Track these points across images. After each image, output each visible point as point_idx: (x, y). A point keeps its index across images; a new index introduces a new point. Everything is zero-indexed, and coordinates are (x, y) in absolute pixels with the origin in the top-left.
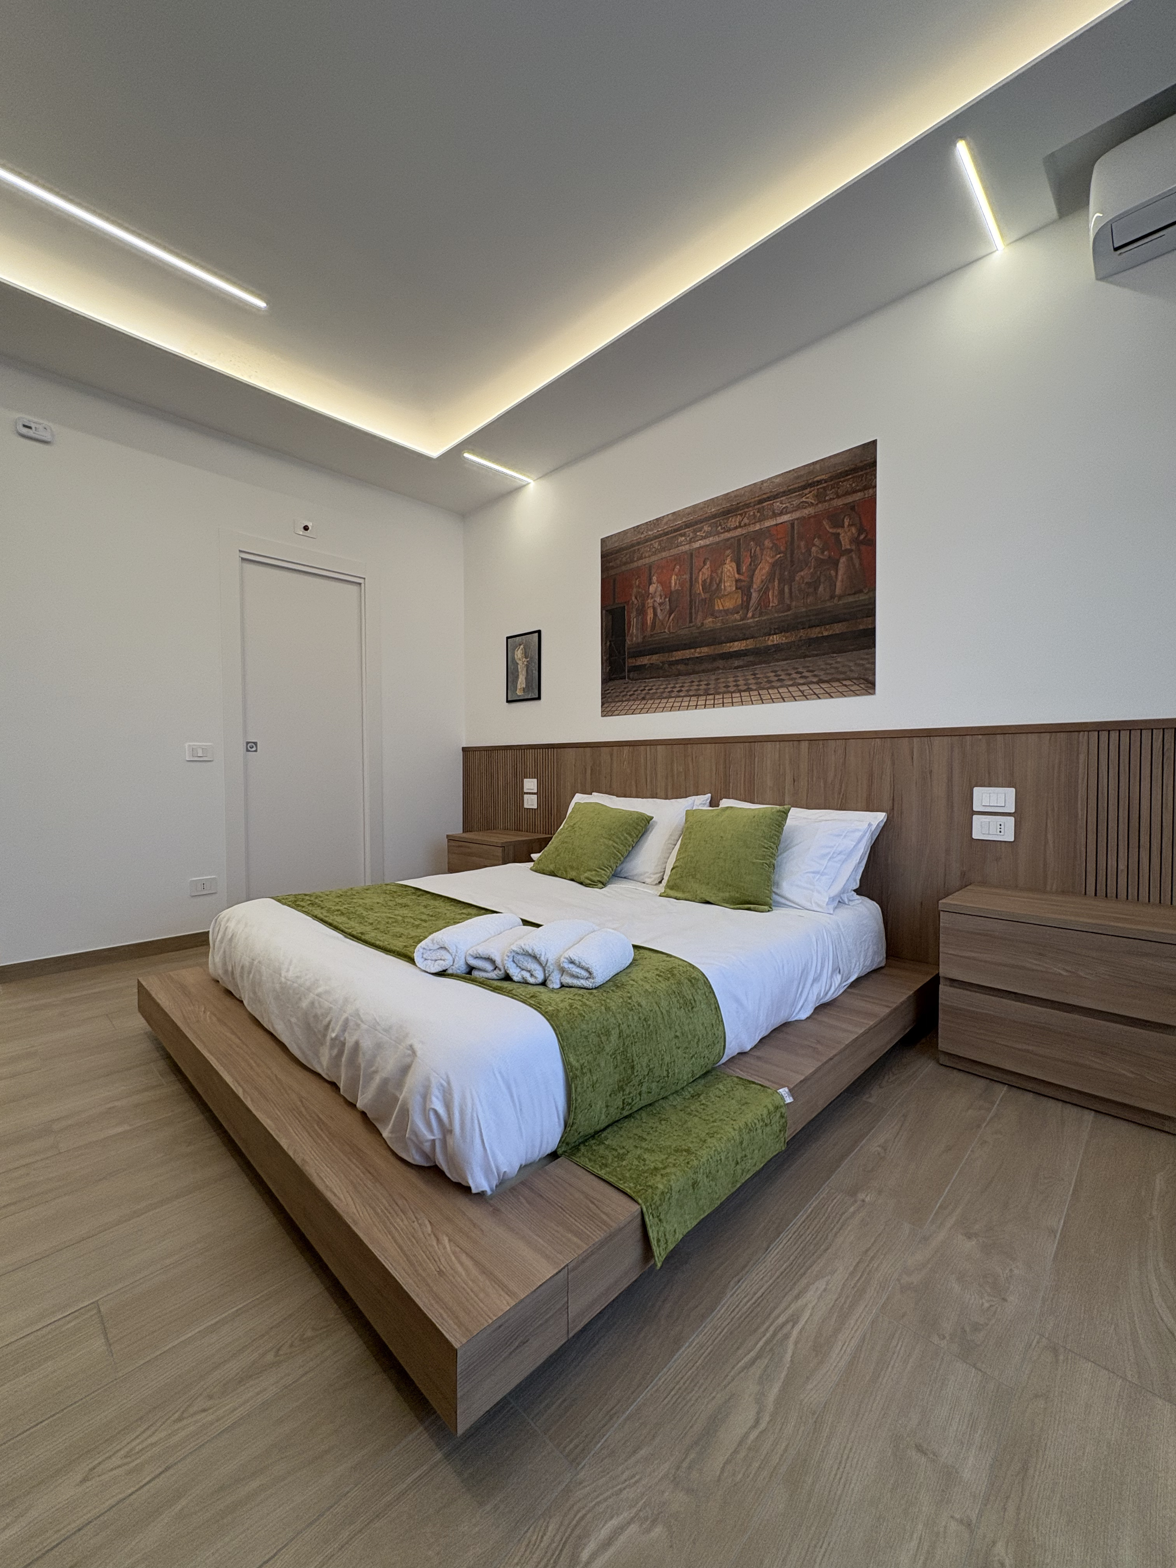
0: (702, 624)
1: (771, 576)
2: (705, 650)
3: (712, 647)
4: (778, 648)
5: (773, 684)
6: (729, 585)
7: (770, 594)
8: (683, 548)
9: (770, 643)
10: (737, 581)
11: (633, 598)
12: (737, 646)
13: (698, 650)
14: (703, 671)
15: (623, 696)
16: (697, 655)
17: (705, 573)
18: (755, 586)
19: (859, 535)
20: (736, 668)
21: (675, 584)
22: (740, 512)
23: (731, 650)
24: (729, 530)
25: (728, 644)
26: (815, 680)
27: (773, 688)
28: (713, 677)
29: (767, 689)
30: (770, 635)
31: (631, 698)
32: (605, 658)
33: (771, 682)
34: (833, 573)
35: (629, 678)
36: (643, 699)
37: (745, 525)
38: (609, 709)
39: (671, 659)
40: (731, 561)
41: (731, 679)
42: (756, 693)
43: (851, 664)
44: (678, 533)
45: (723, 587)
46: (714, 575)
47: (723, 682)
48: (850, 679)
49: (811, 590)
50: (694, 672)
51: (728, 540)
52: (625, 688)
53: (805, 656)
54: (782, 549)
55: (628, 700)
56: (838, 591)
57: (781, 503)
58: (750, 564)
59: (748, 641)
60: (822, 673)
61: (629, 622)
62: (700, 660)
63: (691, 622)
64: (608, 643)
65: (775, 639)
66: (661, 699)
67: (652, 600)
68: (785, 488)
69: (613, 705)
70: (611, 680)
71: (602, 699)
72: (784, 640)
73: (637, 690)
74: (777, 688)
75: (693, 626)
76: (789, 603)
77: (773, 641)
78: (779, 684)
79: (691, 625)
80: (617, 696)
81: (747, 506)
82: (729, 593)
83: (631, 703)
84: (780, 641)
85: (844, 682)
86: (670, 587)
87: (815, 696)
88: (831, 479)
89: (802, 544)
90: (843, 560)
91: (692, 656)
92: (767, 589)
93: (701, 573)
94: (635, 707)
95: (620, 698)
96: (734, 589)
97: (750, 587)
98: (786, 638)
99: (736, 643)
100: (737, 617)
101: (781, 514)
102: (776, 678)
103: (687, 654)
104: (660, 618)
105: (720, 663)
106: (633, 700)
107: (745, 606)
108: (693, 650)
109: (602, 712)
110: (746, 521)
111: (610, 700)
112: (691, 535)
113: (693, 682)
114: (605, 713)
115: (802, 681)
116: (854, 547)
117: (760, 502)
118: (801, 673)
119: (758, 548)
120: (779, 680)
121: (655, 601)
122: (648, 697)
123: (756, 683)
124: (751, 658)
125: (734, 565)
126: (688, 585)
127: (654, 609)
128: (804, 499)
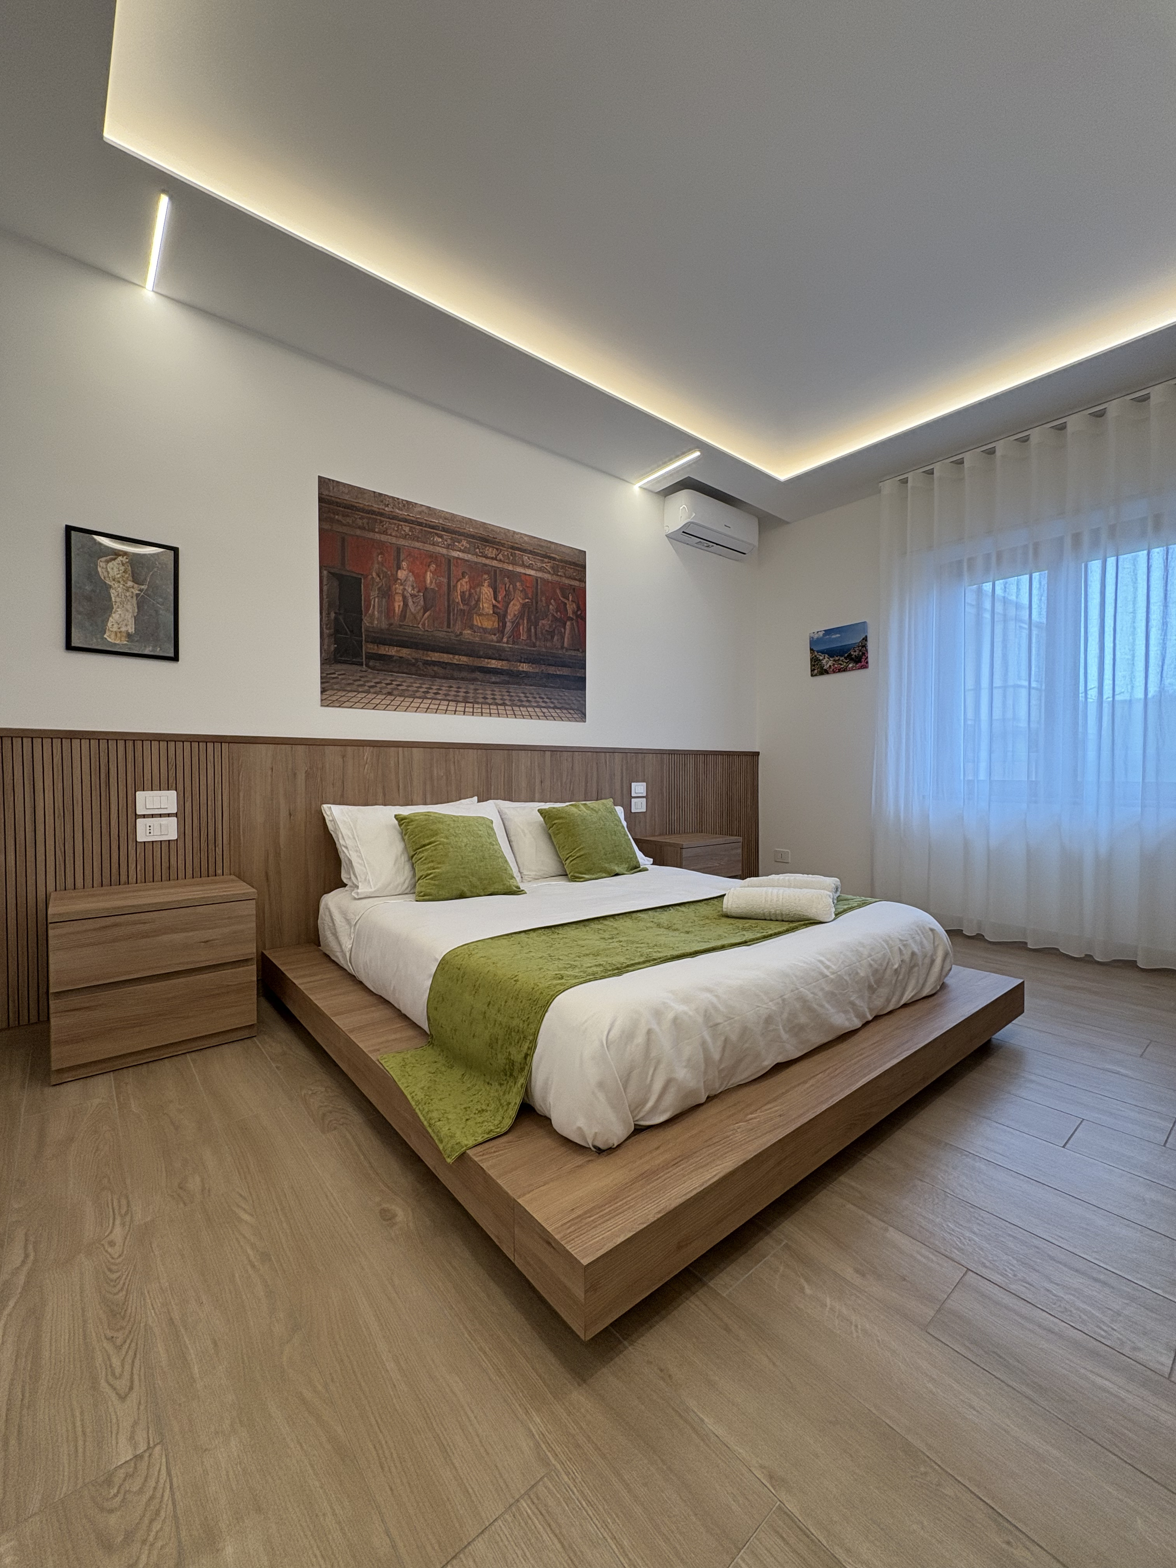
0: (461, 634)
1: (521, 615)
2: (464, 660)
3: (471, 658)
4: (527, 675)
5: (524, 703)
6: (486, 606)
7: (521, 628)
8: (438, 548)
9: (521, 669)
10: (494, 606)
11: (374, 575)
12: (494, 664)
13: (457, 657)
14: (463, 679)
15: (359, 686)
16: (455, 662)
17: (463, 585)
18: (509, 617)
19: (577, 611)
20: (493, 683)
21: (431, 582)
22: (498, 547)
23: (489, 666)
24: (487, 557)
25: (486, 660)
26: (552, 705)
27: (524, 706)
28: (472, 687)
29: (519, 706)
30: (521, 662)
31: (372, 690)
32: (326, 631)
33: (522, 701)
34: (563, 630)
35: (367, 665)
36: (390, 694)
37: (500, 560)
38: (334, 698)
39: (426, 659)
40: (489, 586)
41: (489, 692)
42: (510, 708)
43: (573, 699)
44: (435, 531)
45: (481, 606)
46: (473, 591)
47: (482, 693)
48: (573, 710)
49: (549, 637)
50: (453, 678)
51: (486, 565)
52: (361, 677)
53: (546, 686)
54: (530, 596)
55: (368, 692)
56: (566, 645)
57: (529, 558)
58: (505, 596)
59: (504, 662)
60: (555, 701)
61: (368, 601)
62: (459, 667)
63: (449, 626)
64: (333, 615)
65: (524, 667)
66: (414, 698)
67: (401, 587)
68: (531, 549)
69: (340, 693)
70: (338, 662)
71: (322, 683)
72: (531, 670)
73: (380, 683)
74: (526, 707)
75: (452, 632)
76: (534, 641)
77: (523, 668)
78: (527, 704)
79: (449, 630)
80: (349, 684)
81: (503, 545)
82: (488, 614)
83: (370, 696)
84: (528, 670)
85: (570, 711)
86: (425, 581)
87: (552, 718)
88: (561, 561)
89: (543, 599)
90: (568, 623)
91: (450, 662)
92: (518, 624)
93: (459, 583)
94: (378, 701)
95: (354, 687)
96: (491, 612)
97: (505, 616)
98: (533, 668)
99: (493, 661)
100: (494, 638)
101: (529, 567)
102: (526, 699)
103: (446, 658)
104: (413, 610)
105: (478, 675)
106: (375, 693)
107: (501, 630)
108: (451, 656)
109: (322, 700)
110: (500, 557)
111: (336, 687)
112: (449, 541)
113: (451, 687)
114: (326, 702)
115: (544, 705)
116: (574, 618)
117: (512, 548)
118: (543, 698)
119: (511, 586)
120: (528, 701)
121: (405, 589)
122: (395, 692)
123: (510, 700)
124: (507, 678)
125: (491, 590)
126: (445, 588)
127: (404, 597)
128: (544, 565)
